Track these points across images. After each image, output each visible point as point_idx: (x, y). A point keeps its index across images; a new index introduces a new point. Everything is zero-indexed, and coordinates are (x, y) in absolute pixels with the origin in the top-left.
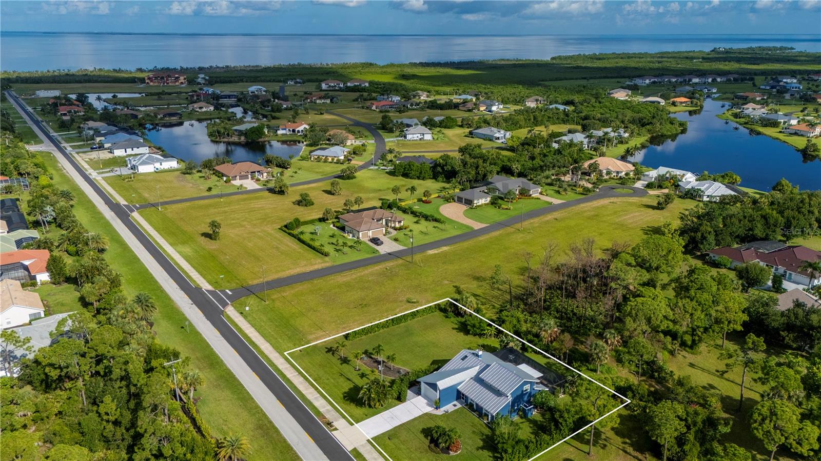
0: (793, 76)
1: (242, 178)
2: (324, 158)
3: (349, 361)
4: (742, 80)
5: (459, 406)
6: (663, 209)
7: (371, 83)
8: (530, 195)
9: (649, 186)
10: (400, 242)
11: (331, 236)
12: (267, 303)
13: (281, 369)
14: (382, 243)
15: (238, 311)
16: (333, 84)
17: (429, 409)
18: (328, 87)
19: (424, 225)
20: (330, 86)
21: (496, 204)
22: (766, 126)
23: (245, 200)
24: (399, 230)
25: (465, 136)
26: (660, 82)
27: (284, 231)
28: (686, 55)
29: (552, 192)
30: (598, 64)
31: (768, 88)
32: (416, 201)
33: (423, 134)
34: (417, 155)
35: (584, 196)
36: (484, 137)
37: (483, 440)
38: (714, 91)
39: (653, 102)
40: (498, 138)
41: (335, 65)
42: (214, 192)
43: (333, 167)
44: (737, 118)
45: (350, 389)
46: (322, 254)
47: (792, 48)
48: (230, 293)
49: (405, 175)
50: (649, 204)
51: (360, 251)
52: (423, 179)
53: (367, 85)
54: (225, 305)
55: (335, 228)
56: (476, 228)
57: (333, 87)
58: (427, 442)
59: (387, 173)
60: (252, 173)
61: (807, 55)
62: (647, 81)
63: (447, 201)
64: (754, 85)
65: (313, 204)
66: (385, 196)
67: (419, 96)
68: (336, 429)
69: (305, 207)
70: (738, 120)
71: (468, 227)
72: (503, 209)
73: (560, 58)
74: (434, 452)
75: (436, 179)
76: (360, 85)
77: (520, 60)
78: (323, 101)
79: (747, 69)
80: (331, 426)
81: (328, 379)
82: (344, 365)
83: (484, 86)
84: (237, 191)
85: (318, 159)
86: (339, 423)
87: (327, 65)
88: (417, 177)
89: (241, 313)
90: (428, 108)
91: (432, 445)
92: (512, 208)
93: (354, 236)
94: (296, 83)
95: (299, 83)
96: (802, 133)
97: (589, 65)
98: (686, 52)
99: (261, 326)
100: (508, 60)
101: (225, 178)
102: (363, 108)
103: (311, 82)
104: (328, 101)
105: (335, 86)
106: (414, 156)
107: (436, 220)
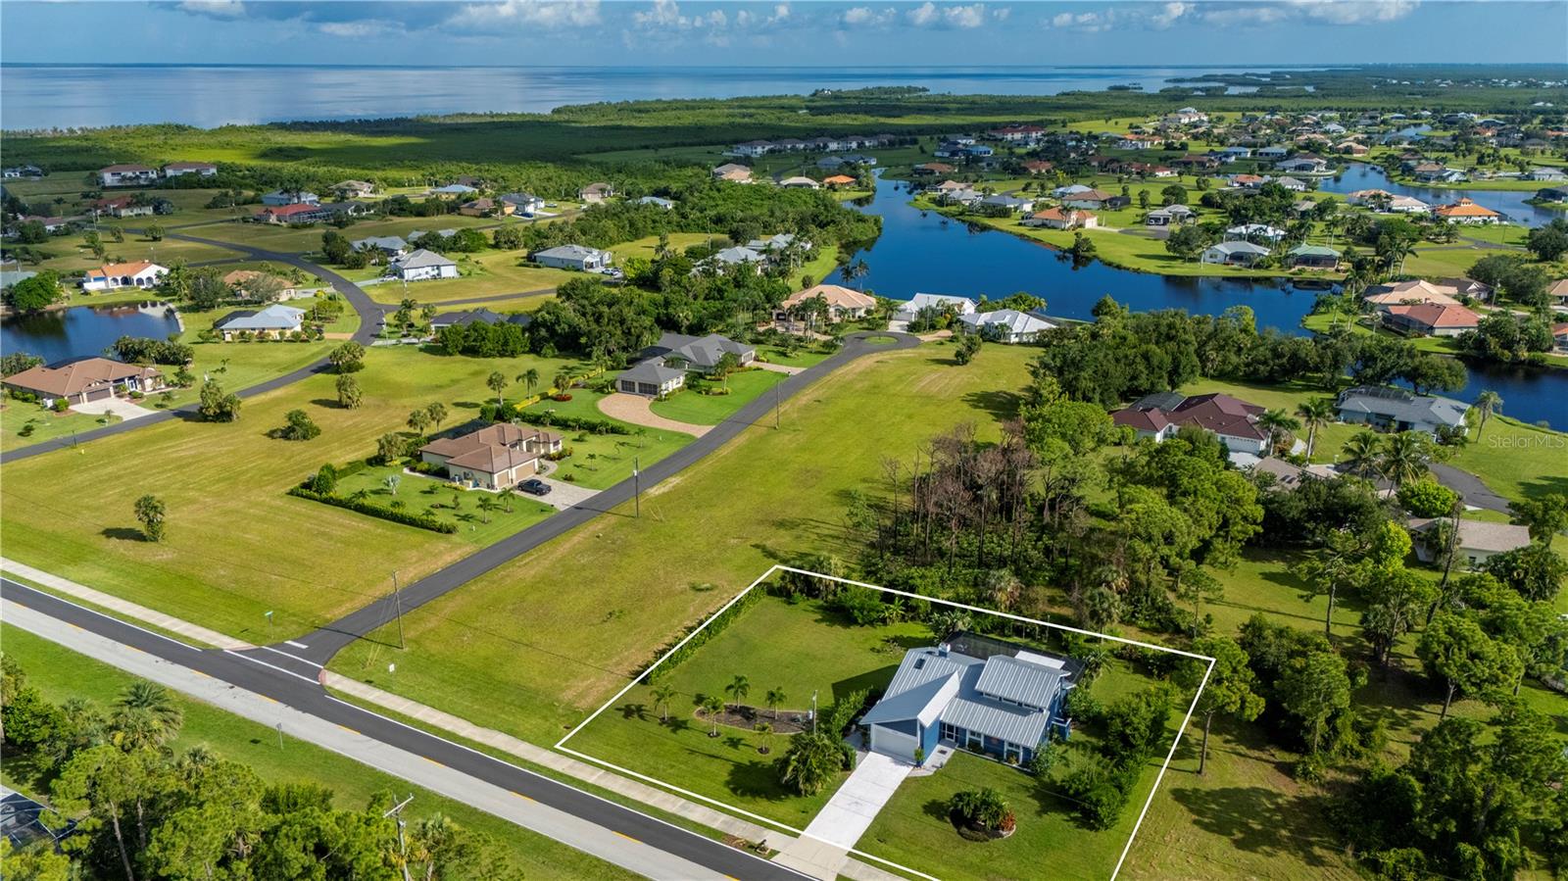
0: (967, 135)
1: (94, 395)
2: (256, 332)
3: (685, 722)
4: (902, 143)
5: (951, 752)
6: (965, 362)
7: (221, 167)
8: (742, 365)
9: (913, 327)
10: (578, 481)
11: (425, 492)
12: (406, 650)
13: (560, 770)
14: (549, 489)
15: (357, 679)
16: (130, 174)
17: (905, 771)
18: (120, 181)
19: (596, 444)
20: (124, 178)
21: (694, 386)
22: (992, 216)
23: (140, 443)
24: (559, 459)
25: (521, 265)
26: (780, 151)
27: (302, 496)
28: (777, 102)
29: (771, 356)
30: (645, 121)
31: (947, 154)
32: (538, 398)
33: (438, 267)
34: (471, 307)
35: (828, 357)
36: (564, 266)
37: (1033, 796)
38: (873, 162)
39: (801, 185)
40: (591, 266)
41: (91, 131)
42: (39, 437)
43: (291, 351)
44: (942, 206)
45: (732, 774)
46: (439, 530)
47: (924, 90)
48: (304, 647)
49: (471, 351)
50: (938, 357)
51: (512, 511)
52: (513, 354)
53: (213, 170)
54: (315, 674)
55: (417, 474)
56: (699, 436)
57: (130, 179)
58: (950, 827)
59: (421, 350)
60: (115, 381)
61: (956, 100)
62: (759, 150)
63: (603, 392)
64: (923, 151)
65: (318, 432)
66: (462, 396)
67: (353, 190)
68: (774, 853)
69: (305, 441)
70: (945, 209)
71: (682, 436)
72: (714, 394)
73: (568, 109)
74: (976, 840)
75: (538, 353)
76: (198, 172)
77: (497, 115)
78: (136, 211)
79: (891, 125)
80: (764, 849)
81: (672, 767)
82: (681, 732)
83: (474, 167)
84: (98, 426)
85: (243, 337)
86: (773, 840)
87: (71, 131)
88: (498, 352)
89: (369, 682)
90: (391, 213)
91: (964, 829)
92: (730, 391)
93: (476, 485)
94: (26, 174)
95: (35, 174)
96: (1052, 223)
97: (634, 123)
98: (774, 97)
99: (439, 698)
100: (473, 115)
101: (50, 403)
102: (245, 220)
103: (61, 170)
104: (149, 211)
105: (137, 177)
106: (465, 311)
107: (614, 431)
